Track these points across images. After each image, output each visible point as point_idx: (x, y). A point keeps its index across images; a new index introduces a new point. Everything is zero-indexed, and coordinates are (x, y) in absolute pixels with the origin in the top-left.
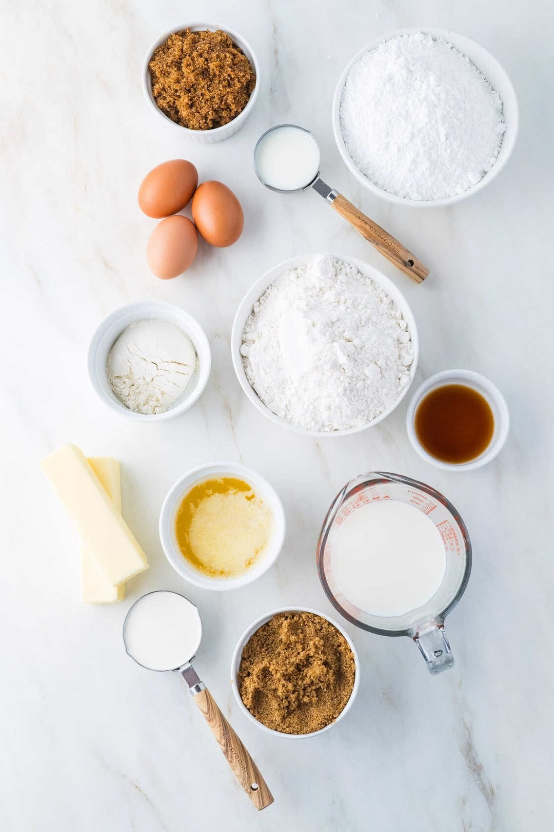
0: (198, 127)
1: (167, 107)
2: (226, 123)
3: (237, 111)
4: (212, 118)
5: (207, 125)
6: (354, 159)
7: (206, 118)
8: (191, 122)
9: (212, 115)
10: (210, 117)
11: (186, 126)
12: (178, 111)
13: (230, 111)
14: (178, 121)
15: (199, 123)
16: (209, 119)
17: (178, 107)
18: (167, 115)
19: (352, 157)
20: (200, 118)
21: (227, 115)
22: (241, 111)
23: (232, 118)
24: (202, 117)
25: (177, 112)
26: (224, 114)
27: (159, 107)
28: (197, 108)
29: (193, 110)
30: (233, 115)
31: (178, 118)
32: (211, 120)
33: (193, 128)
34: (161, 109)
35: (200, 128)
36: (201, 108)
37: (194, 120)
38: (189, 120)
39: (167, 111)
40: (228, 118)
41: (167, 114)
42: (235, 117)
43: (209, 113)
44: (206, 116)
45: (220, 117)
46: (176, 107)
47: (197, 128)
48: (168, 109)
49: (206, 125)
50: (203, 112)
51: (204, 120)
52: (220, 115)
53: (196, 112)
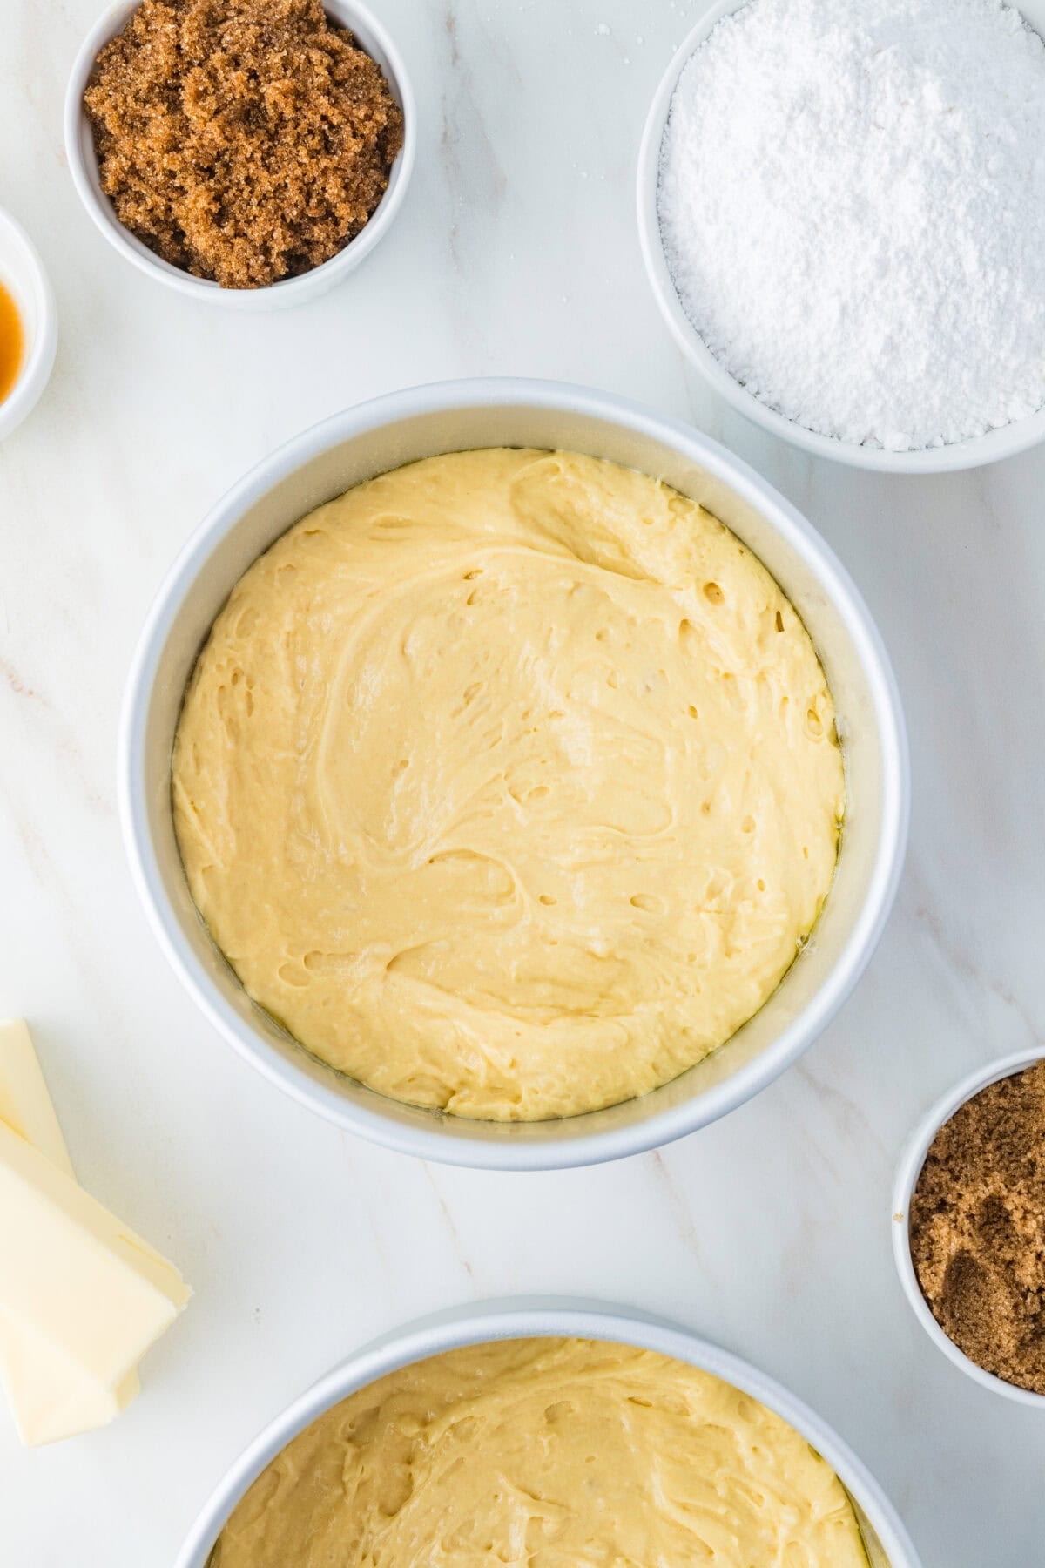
0: (245, 278)
1: (147, 225)
2: (326, 259)
3: (356, 220)
4: (283, 248)
5: (272, 271)
6: (709, 340)
7: (266, 251)
8: (224, 265)
9: (284, 238)
10: (278, 247)
11: (210, 276)
12: (183, 234)
13: (337, 223)
14: (185, 261)
15: (248, 266)
16: (274, 252)
17: (180, 222)
18: (150, 247)
19: (700, 333)
20: (250, 252)
21: (328, 236)
22: (368, 220)
23: (341, 244)
24: (254, 246)
25: (179, 235)
26: (318, 233)
27: (125, 225)
28: (237, 222)
29: (225, 231)
30: (344, 232)
31: (183, 252)
32: (282, 253)
33: (232, 283)
34: (133, 231)
35: (253, 281)
36: (248, 222)
37: (233, 259)
38: (217, 259)
39: (150, 235)
40: (331, 245)
41: (151, 243)
42: (352, 238)
43: (275, 235)
44: (265, 242)
45: (307, 242)
46: (175, 221)
47: (241, 281)
48: (153, 231)
49: (267, 270)
50: (256, 233)
51: (261, 257)
52: (307, 236)
53: (236, 236)
